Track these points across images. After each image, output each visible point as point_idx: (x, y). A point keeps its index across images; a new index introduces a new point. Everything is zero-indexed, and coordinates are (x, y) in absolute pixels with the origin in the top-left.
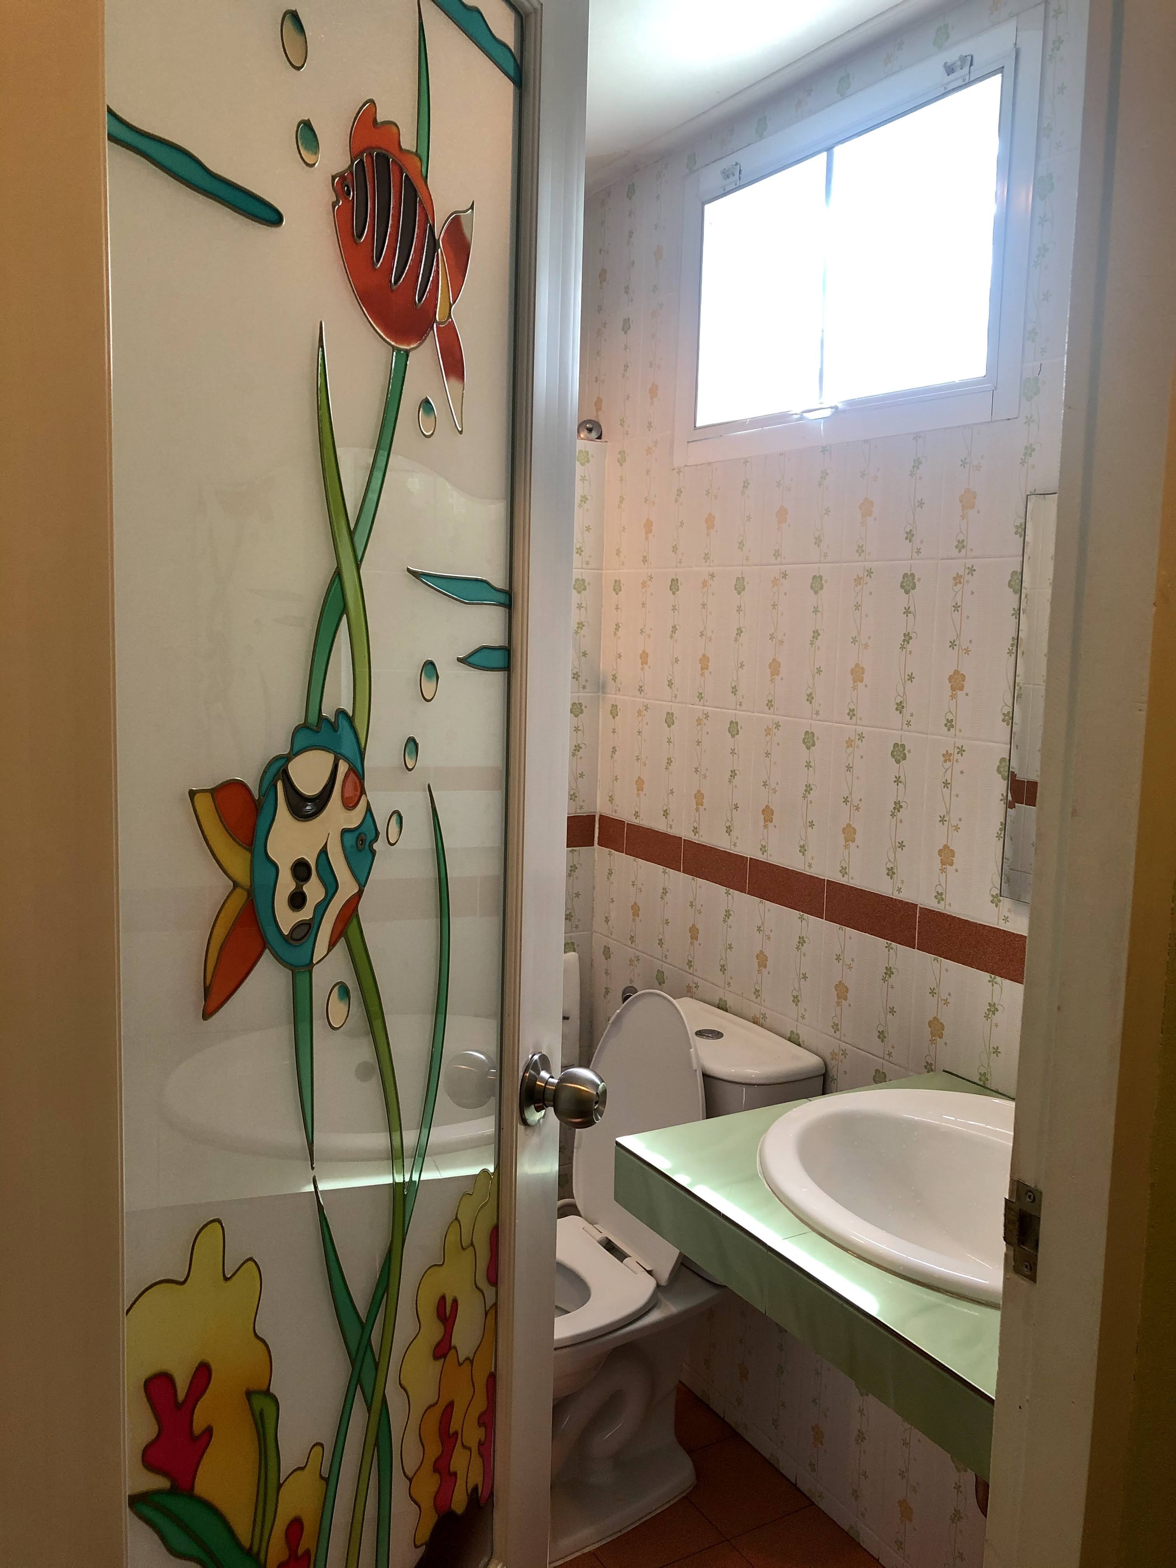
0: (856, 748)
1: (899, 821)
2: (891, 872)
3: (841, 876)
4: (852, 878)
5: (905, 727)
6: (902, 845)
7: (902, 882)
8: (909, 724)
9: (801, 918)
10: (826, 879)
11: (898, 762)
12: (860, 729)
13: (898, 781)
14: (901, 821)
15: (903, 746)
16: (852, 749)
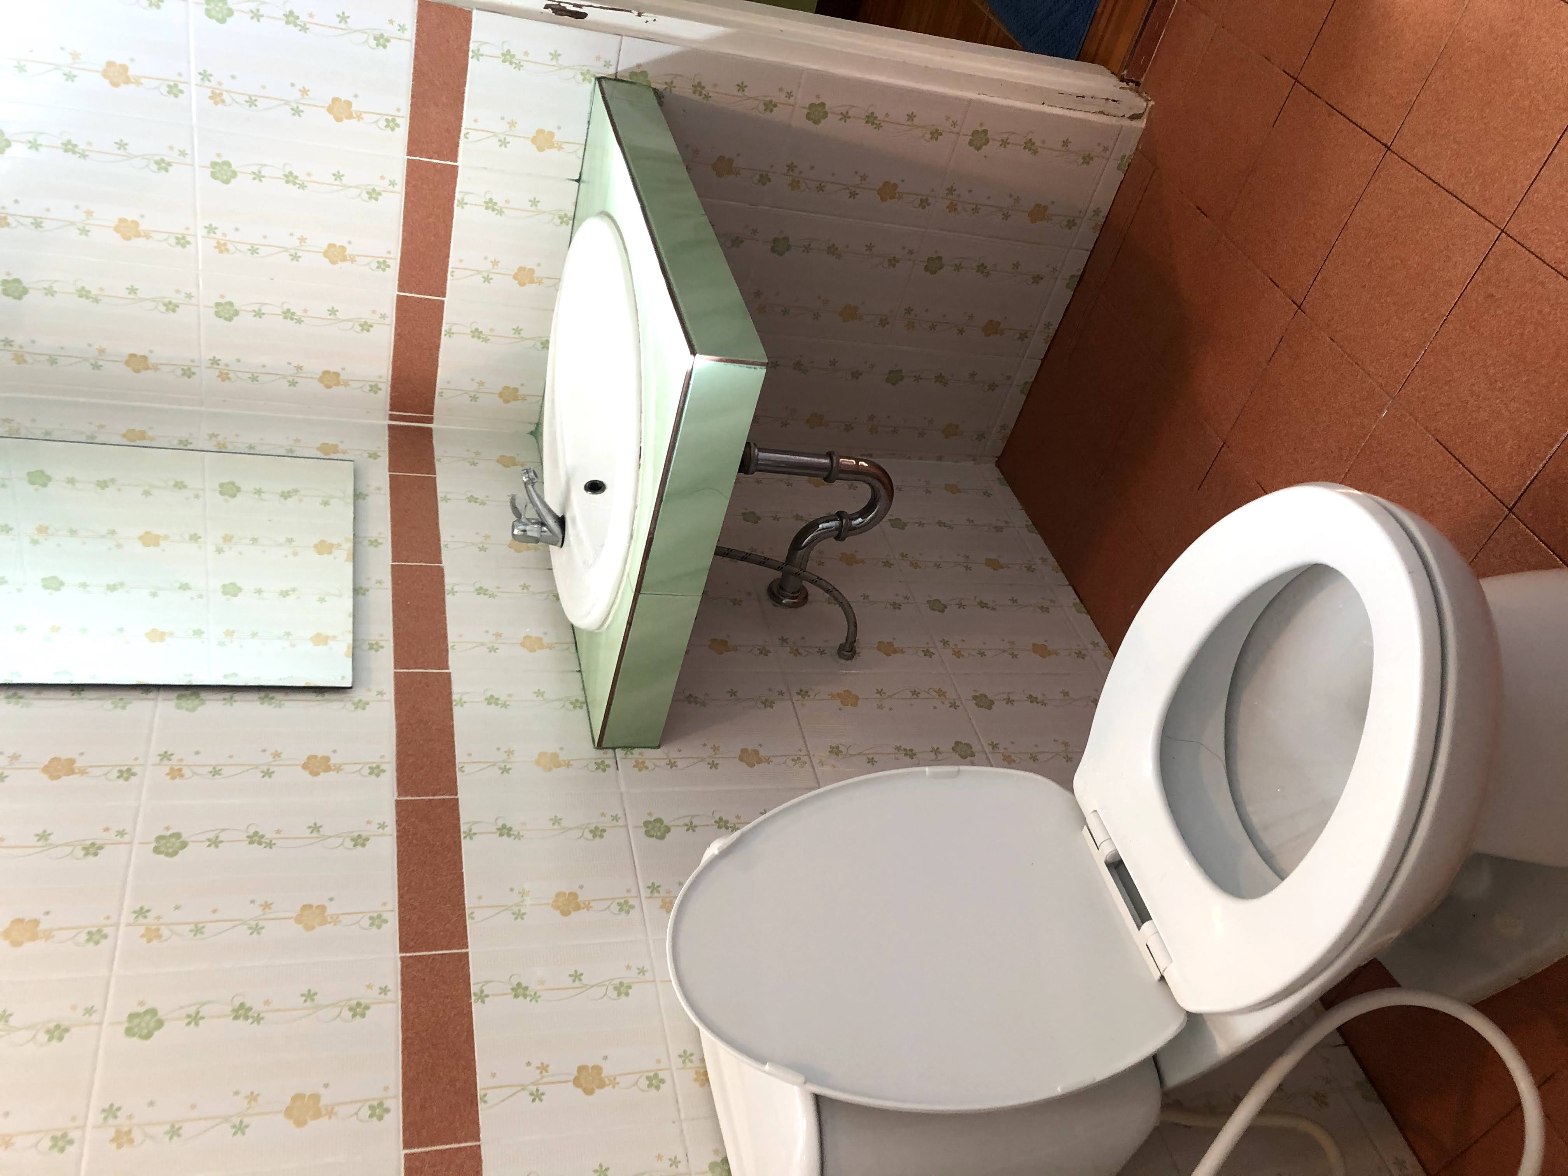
0: (161, 921)
1: (278, 836)
2: (360, 841)
3: (387, 925)
4: (384, 904)
5: (126, 838)
6: (315, 828)
7: (369, 822)
8: (121, 833)
9: (482, 997)
10: (399, 955)
11: (184, 845)
12: (127, 916)
13: (215, 842)
14: (278, 832)
15: (159, 838)
16: (163, 928)
